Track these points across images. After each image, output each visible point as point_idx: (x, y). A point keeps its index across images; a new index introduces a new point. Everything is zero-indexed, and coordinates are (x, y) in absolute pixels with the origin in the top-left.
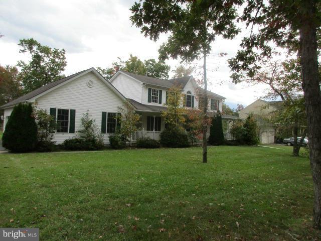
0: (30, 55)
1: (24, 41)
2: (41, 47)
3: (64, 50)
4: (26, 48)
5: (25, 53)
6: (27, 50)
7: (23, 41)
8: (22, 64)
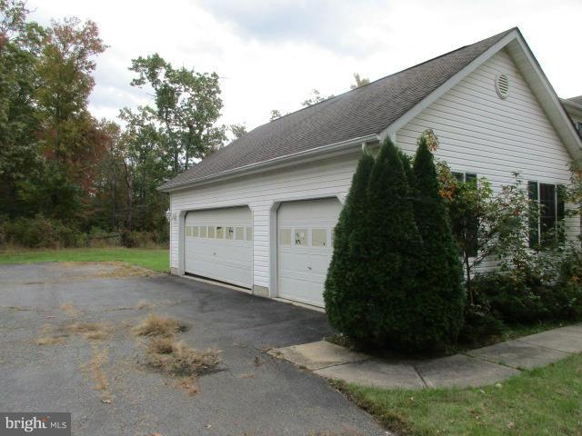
0: (153, 91)
1: (140, 60)
2: (173, 71)
3: (214, 75)
4: (145, 76)
5: (142, 86)
6: (147, 80)
7: (137, 61)
8: (127, 115)
